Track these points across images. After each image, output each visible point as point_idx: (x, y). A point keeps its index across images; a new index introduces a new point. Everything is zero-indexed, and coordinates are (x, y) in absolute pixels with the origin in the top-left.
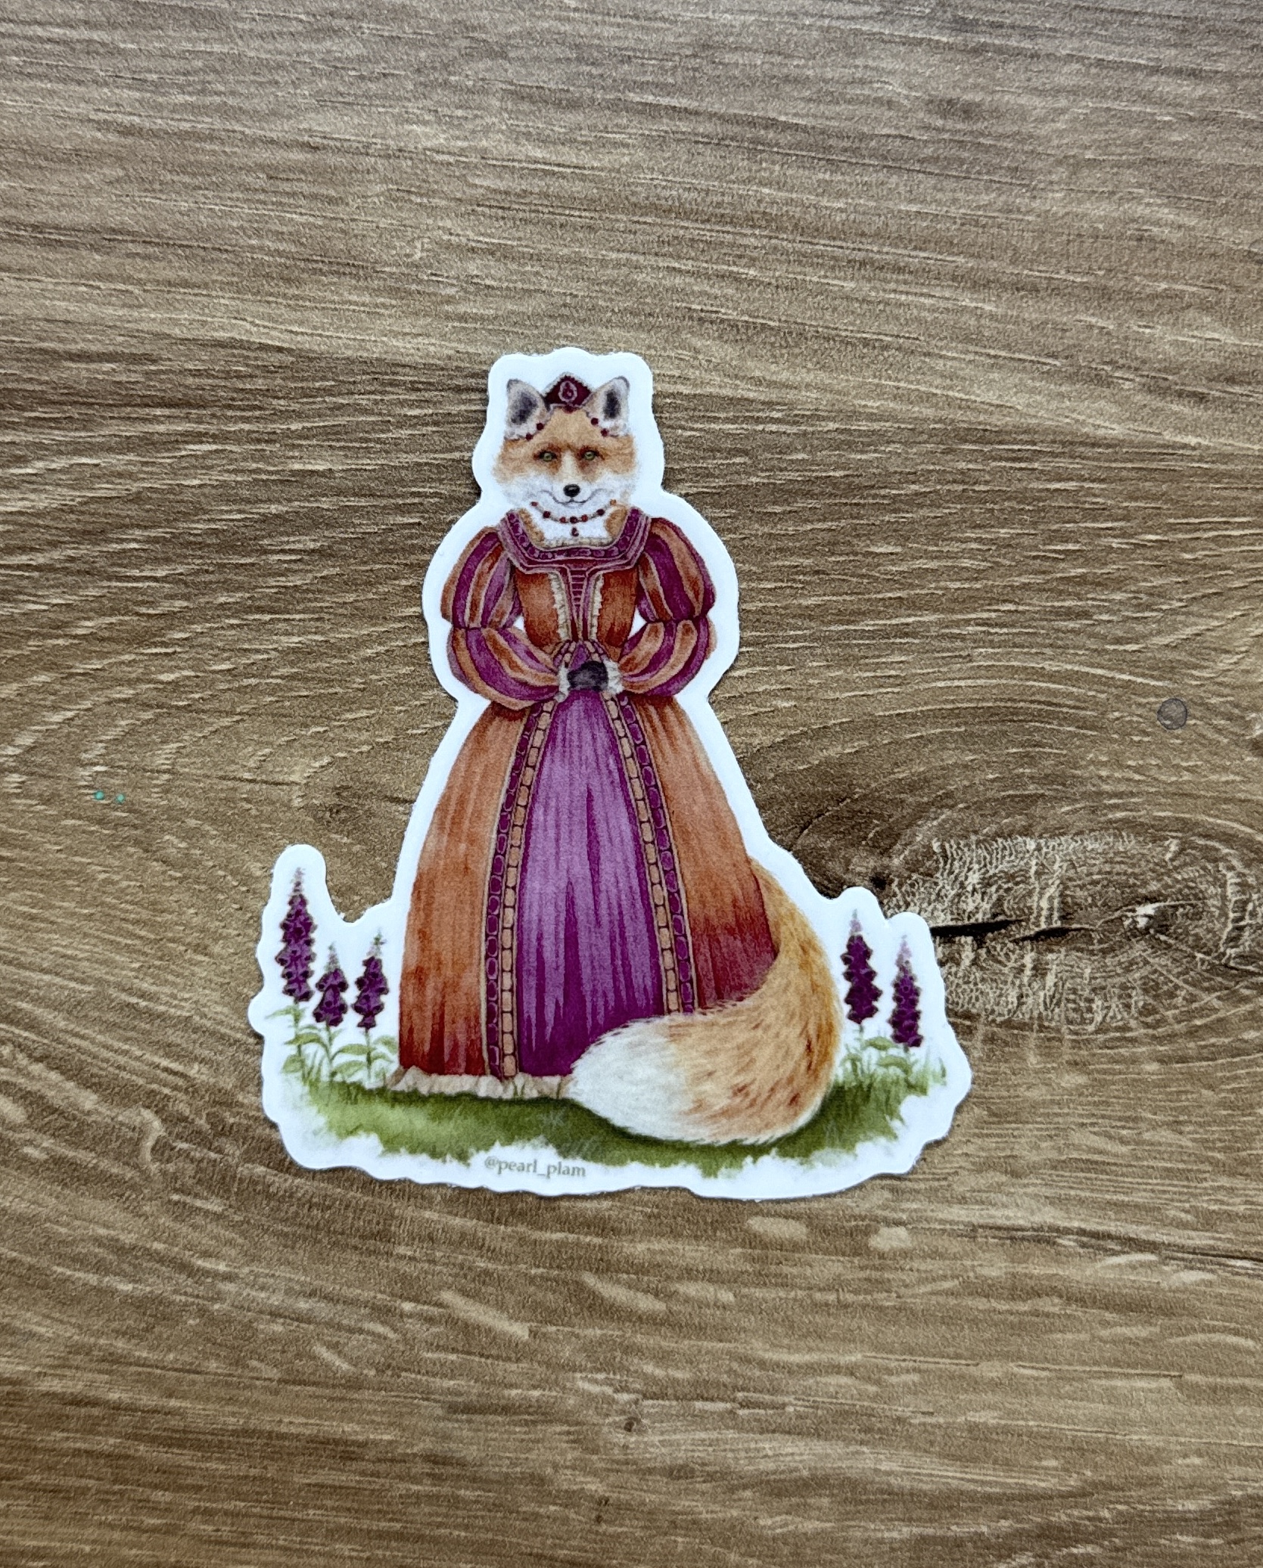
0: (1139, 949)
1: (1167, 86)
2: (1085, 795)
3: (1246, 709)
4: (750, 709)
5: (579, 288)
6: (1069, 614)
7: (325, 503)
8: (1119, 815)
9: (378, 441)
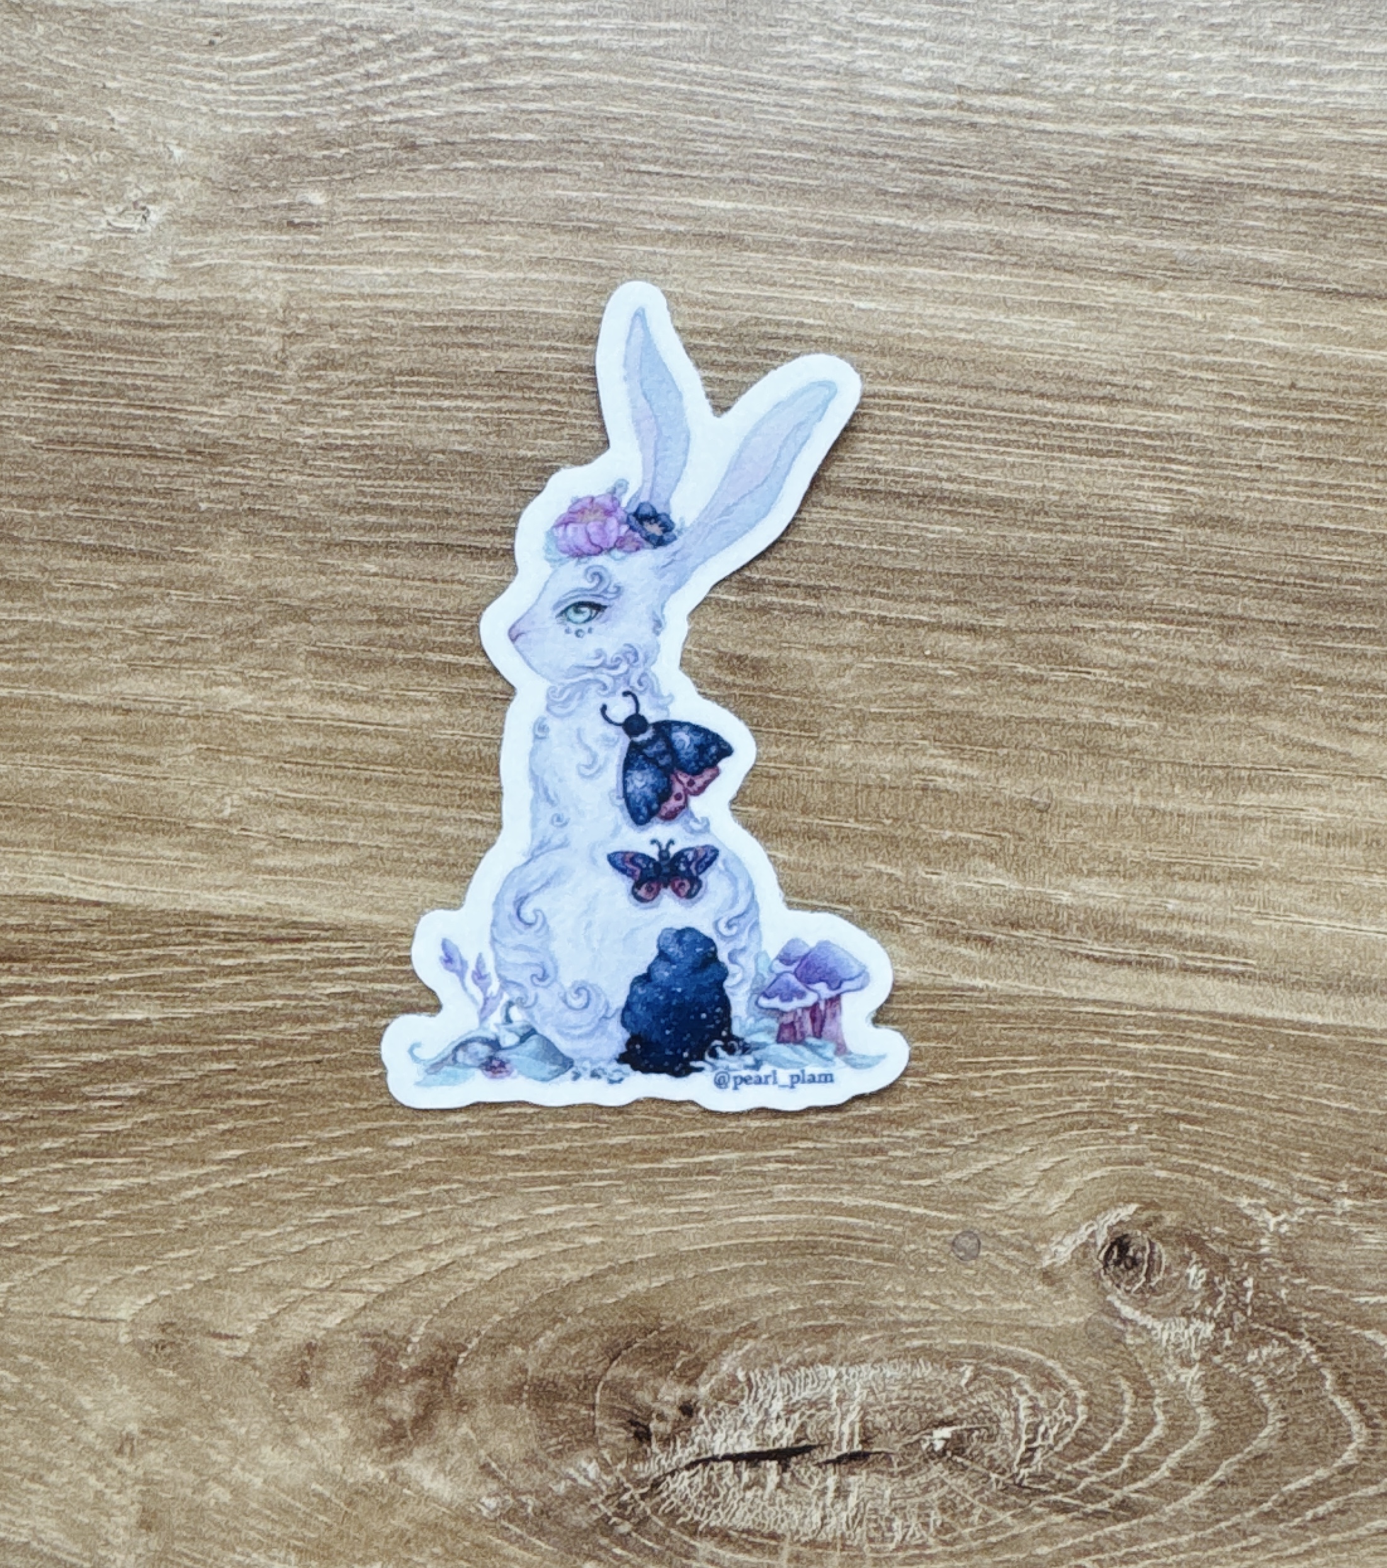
0: (937, 1470)
1: (948, 642)
2: (884, 1326)
3: (1036, 1240)
4: (559, 1246)
5: (385, 841)
6: (866, 1151)
7: (144, 1051)
8: (916, 1343)
9: (194, 990)
